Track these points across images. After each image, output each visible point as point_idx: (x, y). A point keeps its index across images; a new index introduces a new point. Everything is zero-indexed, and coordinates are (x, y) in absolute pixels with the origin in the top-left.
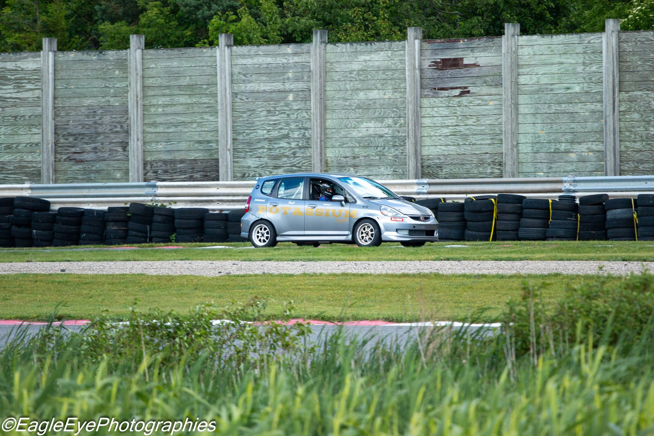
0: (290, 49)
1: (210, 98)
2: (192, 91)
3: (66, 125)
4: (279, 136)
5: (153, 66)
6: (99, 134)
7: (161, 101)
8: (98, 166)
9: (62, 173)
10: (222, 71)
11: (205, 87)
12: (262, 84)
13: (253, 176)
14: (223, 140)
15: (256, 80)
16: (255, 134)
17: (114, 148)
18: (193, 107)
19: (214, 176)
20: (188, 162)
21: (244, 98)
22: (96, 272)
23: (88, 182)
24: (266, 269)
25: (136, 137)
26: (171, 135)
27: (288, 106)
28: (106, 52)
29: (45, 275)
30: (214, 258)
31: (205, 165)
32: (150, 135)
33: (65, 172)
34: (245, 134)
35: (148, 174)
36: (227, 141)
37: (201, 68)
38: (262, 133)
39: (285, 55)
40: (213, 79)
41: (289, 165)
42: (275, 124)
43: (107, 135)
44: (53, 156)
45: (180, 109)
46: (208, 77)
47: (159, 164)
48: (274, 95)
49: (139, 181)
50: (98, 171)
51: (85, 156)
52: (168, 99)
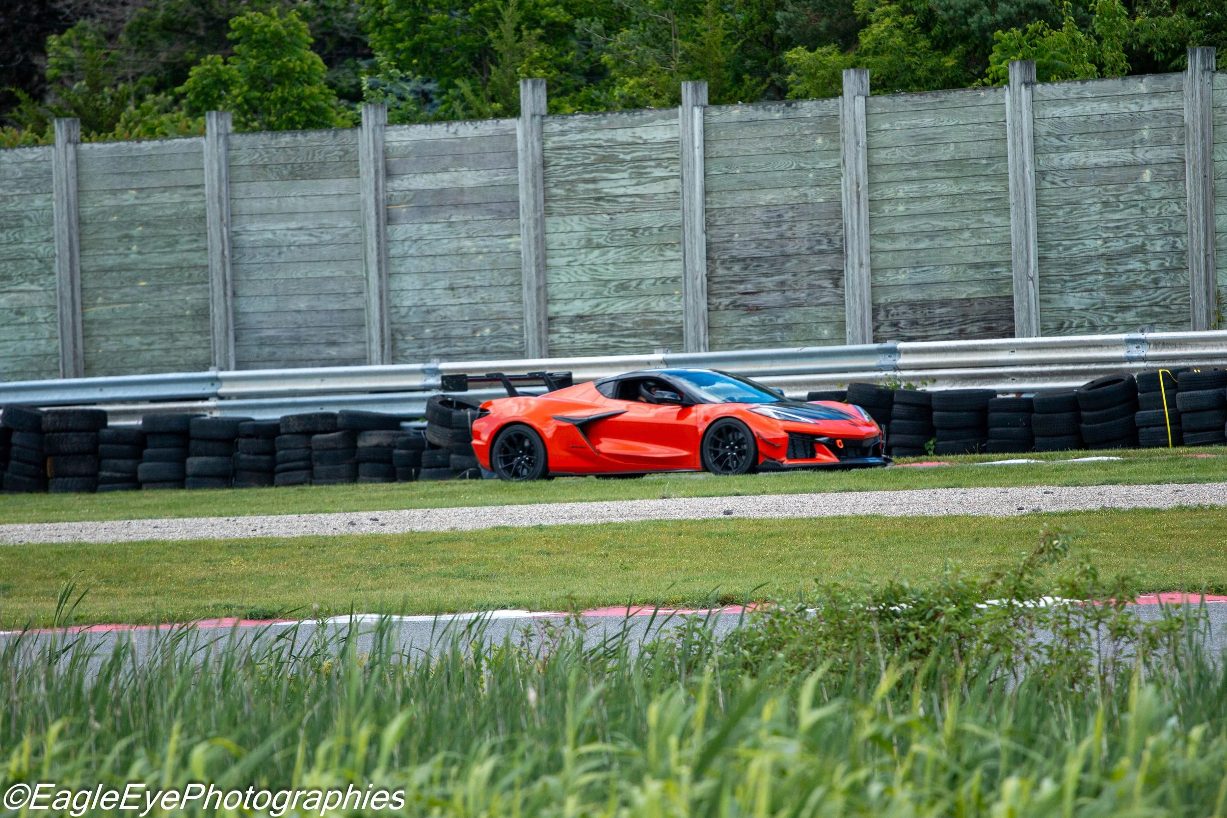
0: (1143, 85)
1: (994, 183)
2: (960, 171)
3: (728, 241)
4: (1126, 249)
5: (887, 126)
6: (787, 256)
7: (903, 190)
8: (787, 317)
9: (722, 331)
10: (1018, 130)
11: (984, 162)
12: (1091, 153)
13: (1078, 327)
14: (1019, 261)
15: (1081, 146)
16: (1081, 247)
17: (817, 283)
18: (962, 201)
19: (1004, 328)
20: (956, 304)
21: (1058, 180)
22: (789, 514)
23: (770, 347)
24: (1107, 500)
25: (856, 261)
26: (922, 254)
27: (1141, 193)
28: (799, 104)
29: (695, 521)
30: (1009, 482)
31: (987, 307)
32: (882, 256)
33: (727, 329)
34: (1061, 248)
35: (882, 329)
36: (1028, 262)
37: (976, 127)
38: (1094, 245)
39: (1134, 96)
40: (1000, 147)
41: (1147, 303)
42: (1118, 227)
43: (804, 258)
44: (706, 300)
45: (938, 205)
46: (989, 144)
47: (902, 309)
48: (1114, 173)
49: (864, 342)
50: (788, 327)
51: (762, 299)
52: (915, 187)
